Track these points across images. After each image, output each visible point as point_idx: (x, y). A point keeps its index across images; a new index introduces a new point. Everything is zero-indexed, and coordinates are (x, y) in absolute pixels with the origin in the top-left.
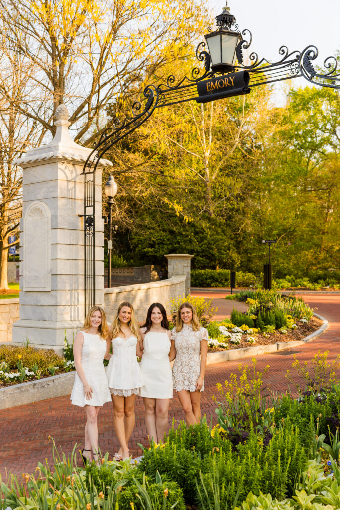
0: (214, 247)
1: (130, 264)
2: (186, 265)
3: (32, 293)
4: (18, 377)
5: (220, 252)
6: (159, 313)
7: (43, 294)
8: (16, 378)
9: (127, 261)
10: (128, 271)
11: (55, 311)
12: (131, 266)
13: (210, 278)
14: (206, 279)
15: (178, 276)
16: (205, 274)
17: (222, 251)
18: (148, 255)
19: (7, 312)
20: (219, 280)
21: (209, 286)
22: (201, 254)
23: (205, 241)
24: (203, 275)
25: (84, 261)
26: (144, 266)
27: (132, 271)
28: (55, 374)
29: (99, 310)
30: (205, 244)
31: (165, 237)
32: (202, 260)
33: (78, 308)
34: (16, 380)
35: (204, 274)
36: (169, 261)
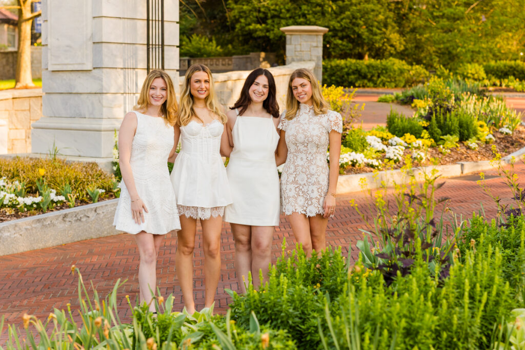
0: (361, 23)
1: (227, 51)
2: (315, 44)
3: (60, 74)
4: (38, 204)
5: (372, 31)
6: (264, 86)
7: (80, 74)
8: (35, 206)
9: (222, 47)
10: (224, 63)
11: (100, 102)
12: (228, 54)
13: (354, 73)
14: (348, 74)
15: (303, 62)
16: (347, 67)
17: (374, 29)
18: (255, 35)
19: (25, 110)
20: (369, 76)
21: (351, 84)
22: (340, 34)
23: (348, 13)
24: (342, 68)
25: (146, 22)
26: (249, 54)
27: (230, 62)
28: (98, 201)
29: (162, 77)
30: (348, 17)
31: (282, 7)
32: (341, 44)
34: (36, 209)
35: (344, 66)
36: (288, 37)
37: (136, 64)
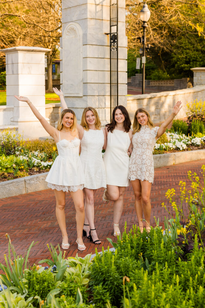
1: (172, 77)
9: (170, 75)
10: (170, 83)
12: (172, 79)
15: (202, 86)
18: (184, 70)
25: (110, 72)
26: (181, 78)
27: (173, 82)
31: (197, 56)
33: (105, 110)
36: (194, 73)
37: (105, 93)
